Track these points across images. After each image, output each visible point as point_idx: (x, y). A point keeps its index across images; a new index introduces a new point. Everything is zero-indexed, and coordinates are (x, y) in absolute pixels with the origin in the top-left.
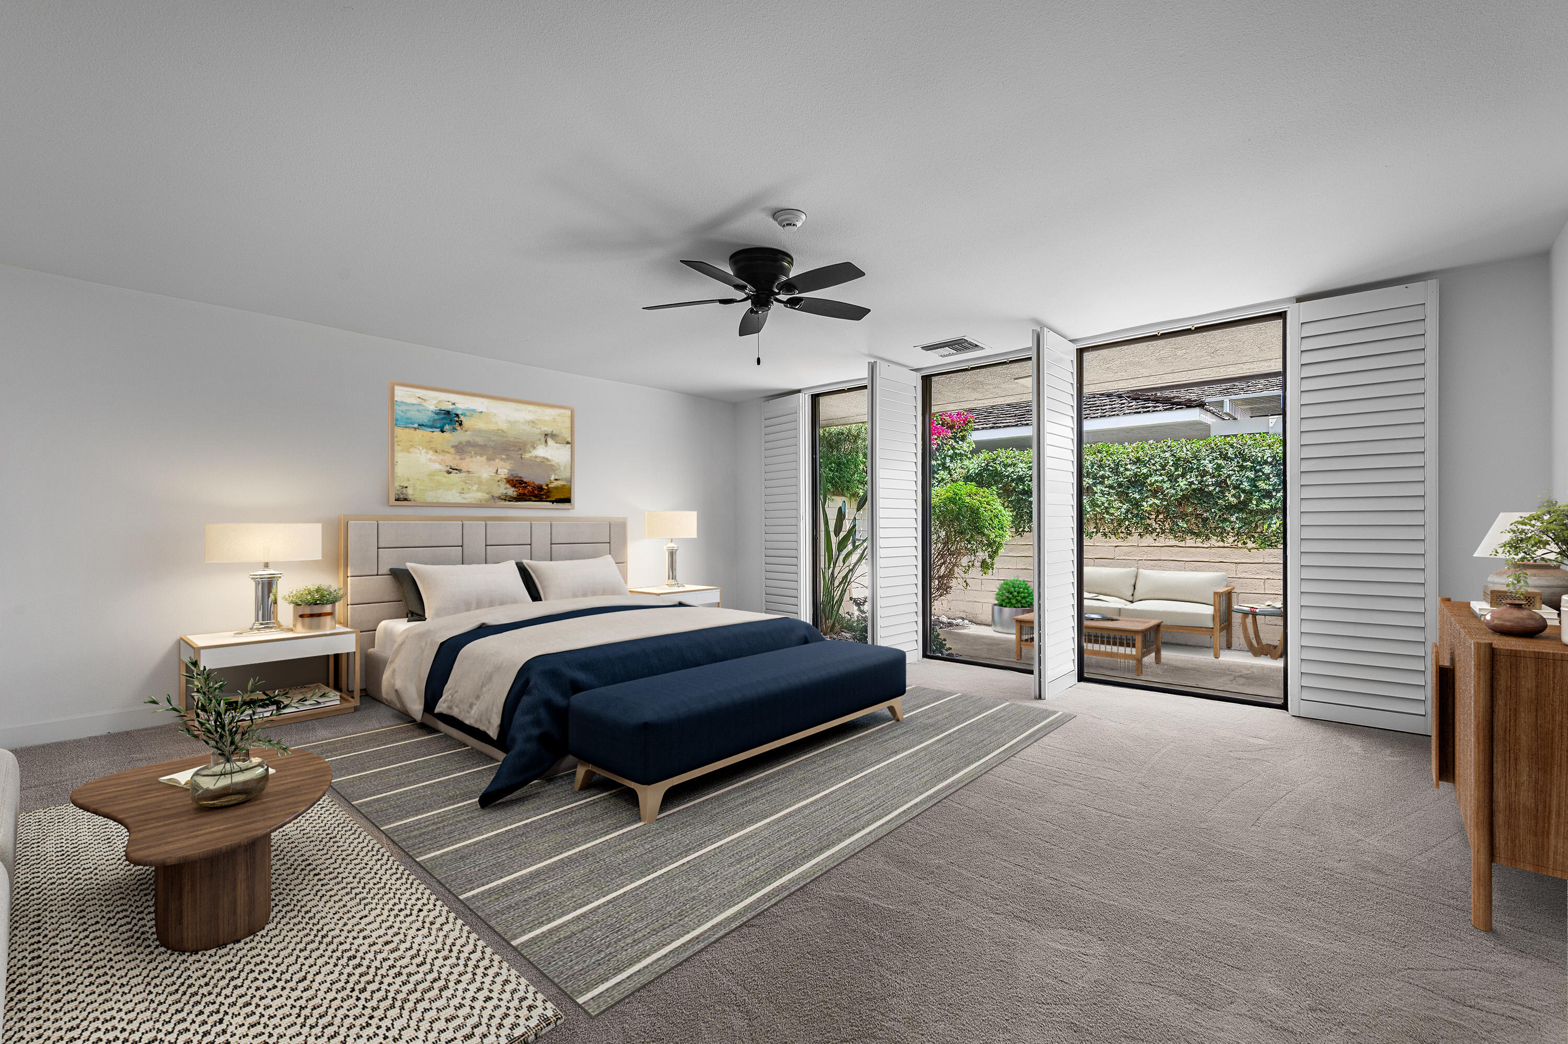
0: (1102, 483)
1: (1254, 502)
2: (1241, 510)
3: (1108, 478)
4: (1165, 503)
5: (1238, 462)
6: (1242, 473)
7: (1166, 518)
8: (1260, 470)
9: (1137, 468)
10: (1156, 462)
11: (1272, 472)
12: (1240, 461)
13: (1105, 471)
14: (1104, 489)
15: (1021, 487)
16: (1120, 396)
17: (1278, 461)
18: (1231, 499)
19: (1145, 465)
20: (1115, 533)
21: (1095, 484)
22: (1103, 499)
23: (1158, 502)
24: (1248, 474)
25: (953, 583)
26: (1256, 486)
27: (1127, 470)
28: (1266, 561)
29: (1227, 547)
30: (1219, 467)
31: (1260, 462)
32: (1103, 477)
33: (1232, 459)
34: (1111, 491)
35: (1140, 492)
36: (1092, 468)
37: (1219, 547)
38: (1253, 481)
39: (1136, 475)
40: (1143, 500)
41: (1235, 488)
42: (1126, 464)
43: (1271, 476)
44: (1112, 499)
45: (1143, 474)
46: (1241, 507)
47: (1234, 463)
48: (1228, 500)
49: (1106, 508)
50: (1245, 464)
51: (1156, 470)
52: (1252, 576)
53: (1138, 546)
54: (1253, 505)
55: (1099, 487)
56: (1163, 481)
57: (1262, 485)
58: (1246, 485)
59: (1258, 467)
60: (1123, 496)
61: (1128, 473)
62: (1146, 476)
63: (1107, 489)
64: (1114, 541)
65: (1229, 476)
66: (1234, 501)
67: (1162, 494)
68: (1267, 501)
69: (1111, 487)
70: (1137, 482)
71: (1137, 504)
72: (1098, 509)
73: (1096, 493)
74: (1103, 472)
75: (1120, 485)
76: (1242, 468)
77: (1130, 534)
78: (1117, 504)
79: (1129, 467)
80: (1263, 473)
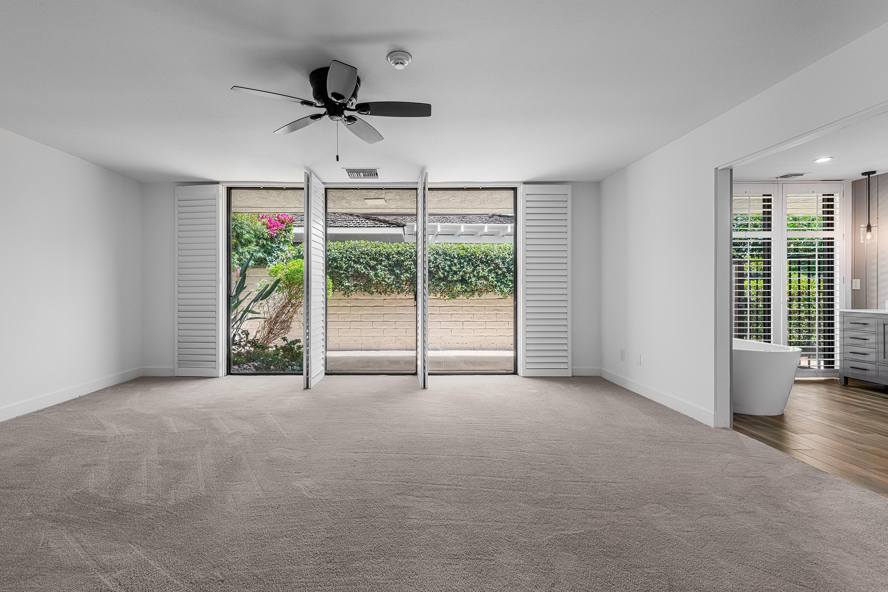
0: (381, 264)
1: (450, 277)
2: (443, 281)
3: (384, 261)
4: (411, 276)
5: (444, 257)
6: (446, 262)
7: (411, 284)
8: (453, 261)
9: (399, 257)
10: (407, 254)
11: (457, 262)
12: (444, 256)
13: (382, 257)
14: (382, 267)
15: (335, 264)
16: (358, 216)
17: (459, 257)
18: (441, 275)
19: (402, 256)
20: (385, 292)
21: (377, 265)
22: (382, 273)
23: (408, 275)
24: (448, 262)
25: (293, 325)
26: (452, 269)
27: (393, 257)
28: (452, 305)
29: (436, 299)
30: (436, 259)
31: (452, 257)
32: (381, 261)
33: (440, 255)
34: (386, 268)
35: (400, 271)
36: (375, 256)
37: (432, 299)
38: (450, 266)
39: (398, 260)
40: (402, 274)
41: (442, 269)
42: (393, 254)
43: (457, 264)
44: (386, 273)
45: (402, 260)
46: (445, 279)
47: (442, 257)
48: (440, 275)
49: (383, 278)
50: (447, 258)
51: (407, 259)
52: (446, 313)
53: (395, 299)
54: (450, 279)
55: (379, 266)
56: (411, 264)
57: (454, 268)
58: (447, 268)
59: (452, 260)
60: (392, 272)
61: (394, 259)
62: (403, 261)
63: (384, 267)
64: (383, 296)
65: (440, 263)
66: (442, 276)
67: (410, 271)
68: (455, 276)
69: (385, 266)
70: (399, 264)
71: (398, 276)
72: (379, 279)
73: (378, 269)
74: (381, 258)
75: (390, 265)
76: (446, 260)
77: (393, 293)
78: (388, 276)
79: (395, 255)
80: (454, 262)
